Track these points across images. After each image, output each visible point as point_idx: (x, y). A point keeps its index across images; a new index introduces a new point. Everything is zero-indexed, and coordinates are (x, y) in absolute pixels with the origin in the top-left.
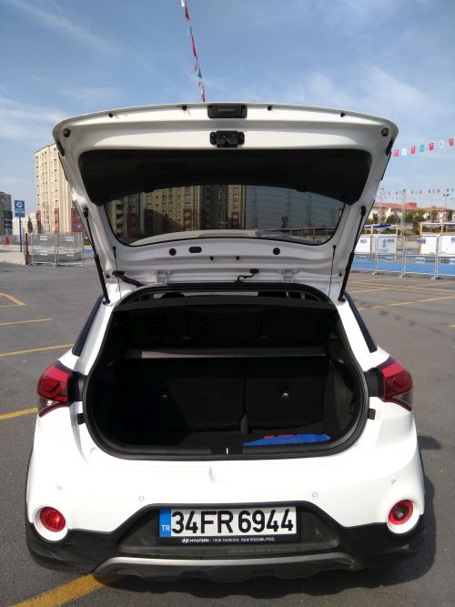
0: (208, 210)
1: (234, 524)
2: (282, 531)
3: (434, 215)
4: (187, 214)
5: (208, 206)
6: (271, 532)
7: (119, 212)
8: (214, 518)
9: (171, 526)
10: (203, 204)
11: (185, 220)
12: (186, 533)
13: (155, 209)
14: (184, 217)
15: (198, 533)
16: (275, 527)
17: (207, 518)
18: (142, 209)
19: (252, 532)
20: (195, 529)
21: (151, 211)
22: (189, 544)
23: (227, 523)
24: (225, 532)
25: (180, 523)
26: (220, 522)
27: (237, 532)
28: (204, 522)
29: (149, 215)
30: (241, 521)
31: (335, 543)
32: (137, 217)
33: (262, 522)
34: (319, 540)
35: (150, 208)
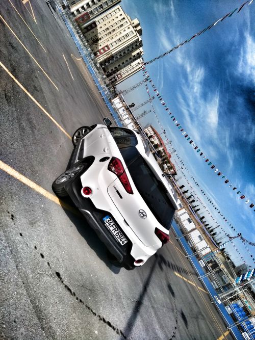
0: (114, 59)
1: (116, 232)
2: (121, 243)
3: (171, 168)
4: (106, 48)
5: (117, 57)
6: (119, 240)
7: (85, 6)
8: (115, 227)
9: (107, 220)
10: (116, 54)
11: (102, 49)
12: (107, 224)
13: (98, 27)
14: (104, 47)
15: (109, 226)
16: (121, 241)
17: (114, 226)
18: (94, 20)
19: (117, 237)
20: (109, 225)
21: (96, 26)
22: (105, 227)
23: (115, 230)
24: (113, 232)
25: (109, 221)
26: (115, 229)
27: (115, 234)
28: (112, 226)
29: (93, 25)
30: (118, 233)
31: (125, 254)
32: (89, 19)
33: (120, 237)
34: (123, 251)
35: (97, 23)
